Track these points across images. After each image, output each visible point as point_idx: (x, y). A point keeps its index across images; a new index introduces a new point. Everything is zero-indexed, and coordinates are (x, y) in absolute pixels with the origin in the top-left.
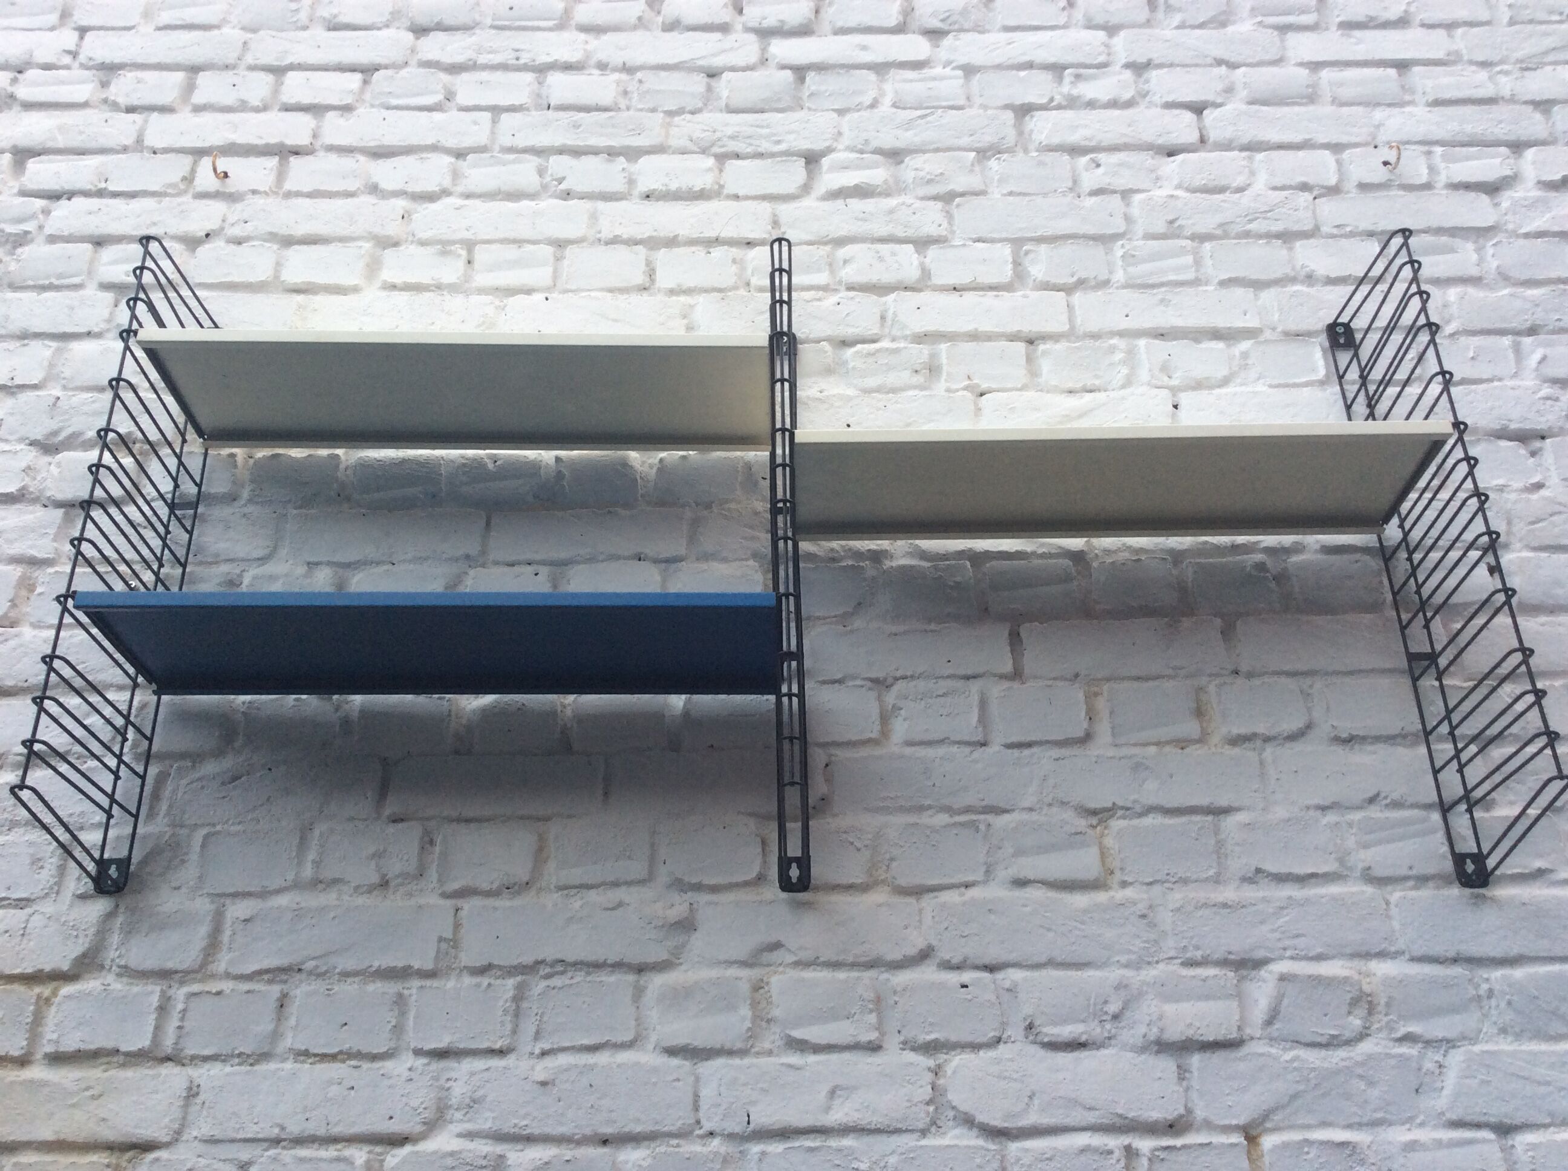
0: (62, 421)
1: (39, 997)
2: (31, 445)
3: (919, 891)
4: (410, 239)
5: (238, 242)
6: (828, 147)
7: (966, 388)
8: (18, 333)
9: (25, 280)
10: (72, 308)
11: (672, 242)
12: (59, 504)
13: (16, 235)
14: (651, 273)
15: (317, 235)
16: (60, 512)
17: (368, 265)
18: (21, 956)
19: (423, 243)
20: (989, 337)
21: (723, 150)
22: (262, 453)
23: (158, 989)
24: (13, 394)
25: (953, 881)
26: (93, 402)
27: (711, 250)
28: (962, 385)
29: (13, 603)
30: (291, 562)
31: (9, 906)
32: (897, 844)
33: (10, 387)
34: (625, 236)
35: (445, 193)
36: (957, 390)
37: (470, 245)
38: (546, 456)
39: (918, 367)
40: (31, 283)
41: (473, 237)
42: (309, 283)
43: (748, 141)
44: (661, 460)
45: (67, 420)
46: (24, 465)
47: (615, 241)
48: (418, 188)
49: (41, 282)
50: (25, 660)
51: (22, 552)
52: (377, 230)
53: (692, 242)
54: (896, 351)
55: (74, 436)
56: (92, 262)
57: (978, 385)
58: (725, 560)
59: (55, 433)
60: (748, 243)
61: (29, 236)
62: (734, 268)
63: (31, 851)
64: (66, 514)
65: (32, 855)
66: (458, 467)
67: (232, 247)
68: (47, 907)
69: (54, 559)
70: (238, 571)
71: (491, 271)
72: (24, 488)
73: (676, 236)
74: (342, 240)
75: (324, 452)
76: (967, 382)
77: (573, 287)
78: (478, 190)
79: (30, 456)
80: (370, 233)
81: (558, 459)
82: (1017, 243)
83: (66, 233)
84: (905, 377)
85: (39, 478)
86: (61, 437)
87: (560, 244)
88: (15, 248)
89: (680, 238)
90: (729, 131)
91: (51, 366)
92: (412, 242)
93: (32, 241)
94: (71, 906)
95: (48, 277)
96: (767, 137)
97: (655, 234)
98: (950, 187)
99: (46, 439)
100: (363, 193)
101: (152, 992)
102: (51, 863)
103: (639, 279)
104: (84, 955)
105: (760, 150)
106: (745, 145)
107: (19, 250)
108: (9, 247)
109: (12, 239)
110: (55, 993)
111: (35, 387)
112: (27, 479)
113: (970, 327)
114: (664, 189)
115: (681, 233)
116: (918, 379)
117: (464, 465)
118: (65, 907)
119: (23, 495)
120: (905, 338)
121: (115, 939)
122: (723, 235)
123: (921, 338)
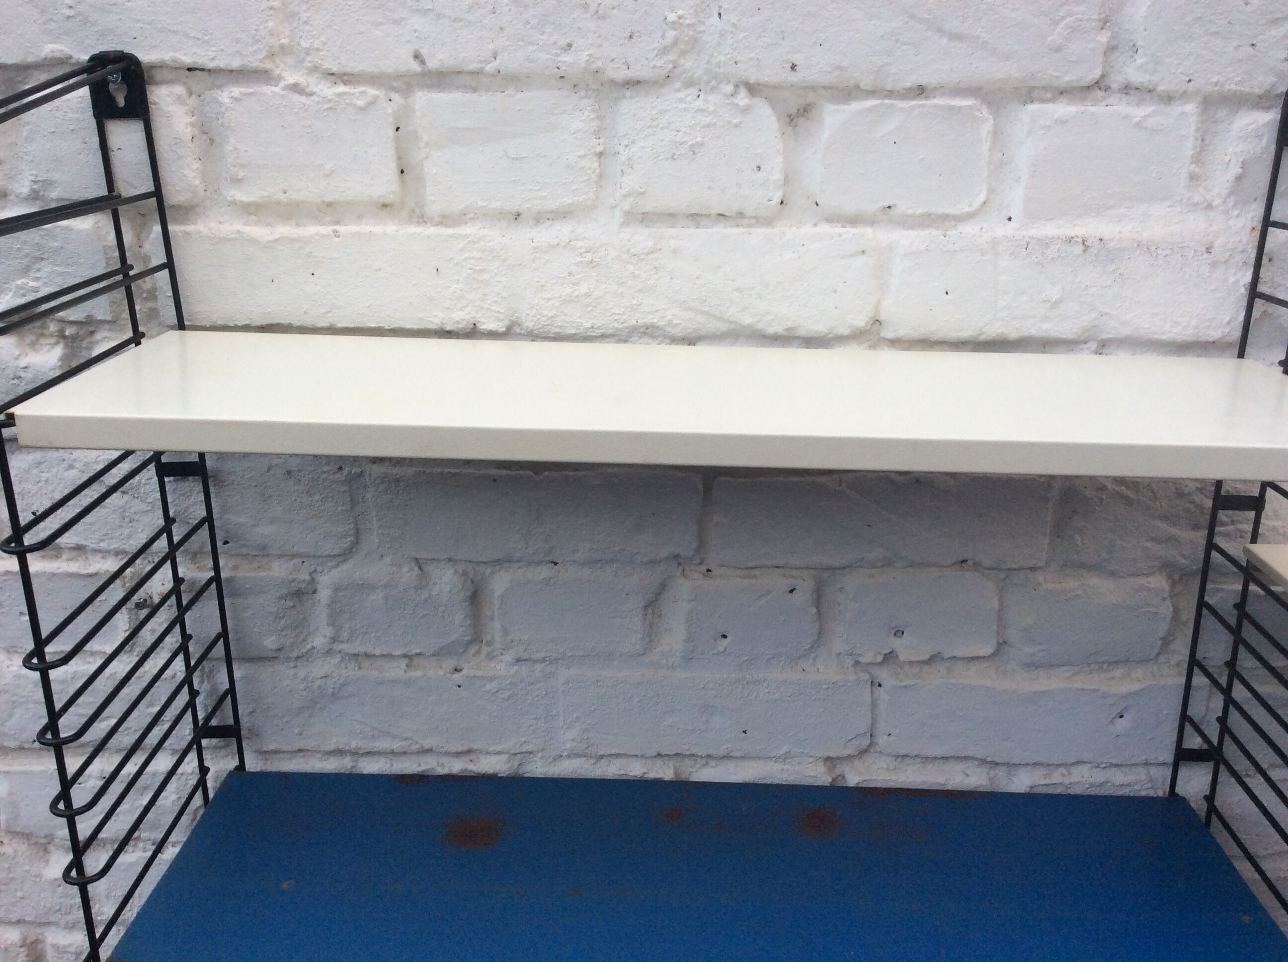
30: (387, 560)
58: (1113, 574)
70: (305, 576)
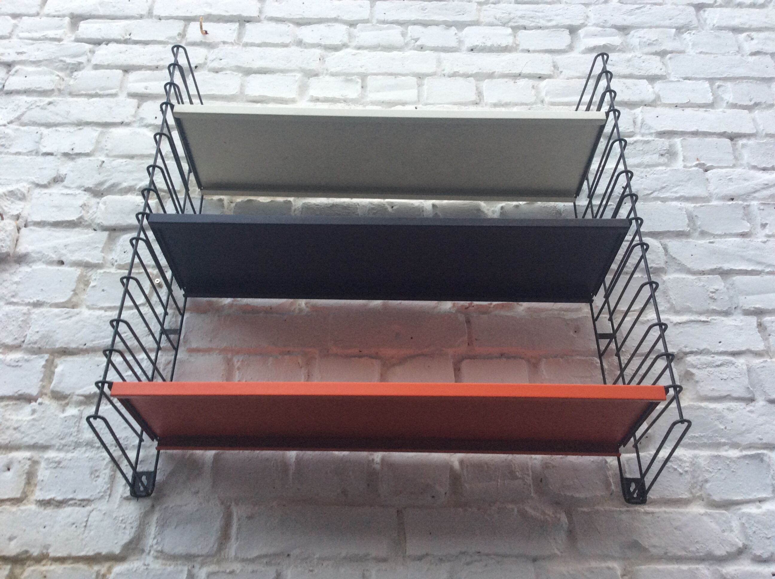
0: (106, 176)
1: (98, 574)
2: (85, 191)
3: (727, 505)
4: (325, 72)
5: (216, 71)
6: (583, 24)
7: (697, 166)
8: (76, 122)
9: (79, 91)
10: (111, 108)
11: (491, 76)
12: (105, 229)
13: (73, 64)
14: (480, 94)
15: (266, 68)
16: (106, 234)
17: (300, 87)
18: (84, 543)
19: (333, 75)
20: (706, 134)
21: (516, 24)
22: (240, 199)
23: (186, 569)
24: (73, 159)
25: (751, 497)
26: (127, 165)
27: (517, 81)
28: (694, 164)
29: (75, 292)
31: (75, 505)
32: (707, 470)
33: (72, 155)
34: (461, 72)
35: (345, 46)
36: (691, 167)
37: (363, 77)
38: (427, 204)
39: (662, 152)
40: (84, 92)
41: (365, 72)
42: (263, 96)
43: (531, 19)
44: (502, 208)
45: (110, 175)
46: (81, 203)
47: (454, 75)
48: (328, 42)
49: (90, 92)
50: (85, 330)
51: (80, 259)
52: (304, 66)
53: (504, 76)
54: (648, 142)
55: (113, 186)
56: (122, 82)
59: (101, 184)
60: (540, 78)
61: (82, 66)
62: (533, 92)
63: (91, 464)
64: (110, 235)
65: (91, 467)
66: (369, 210)
67: (212, 75)
68: (103, 506)
69: (102, 264)
71: (378, 91)
72: (81, 217)
73: (493, 73)
74: (283, 71)
75: (280, 199)
76: (697, 162)
77: (432, 102)
78: (366, 44)
79: (85, 197)
80: (301, 68)
81: (434, 206)
82: (711, 80)
83: (106, 63)
84: (655, 158)
85: (91, 212)
86: (105, 186)
87: (420, 77)
88: (72, 72)
89: (496, 73)
90: (519, 14)
91: (98, 142)
92: (326, 74)
93: (83, 68)
94: (120, 506)
95: (94, 89)
96: (542, 18)
97: (480, 71)
98: (663, 48)
99: (96, 187)
100: (293, 45)
101: (182, 571)
102: (105, 474)
103: (473, 97)
104: (130, 542)
105: (539, 25)
106: (530, 22)
107: (75, 74)
108: (68, 72)
109: (70, 67)
110: (109, 570)
111: (87, 155)
112: (83, 212)
113: (693, 129)
114: (483, 45)
115: (497, 71)
116: (663, 160)
117: (373, 209)
118: (116, 506)
119: (81, 223)
120: (651, 134)
121: (153, 530)
122: (524, 72)
123: (662, 134)
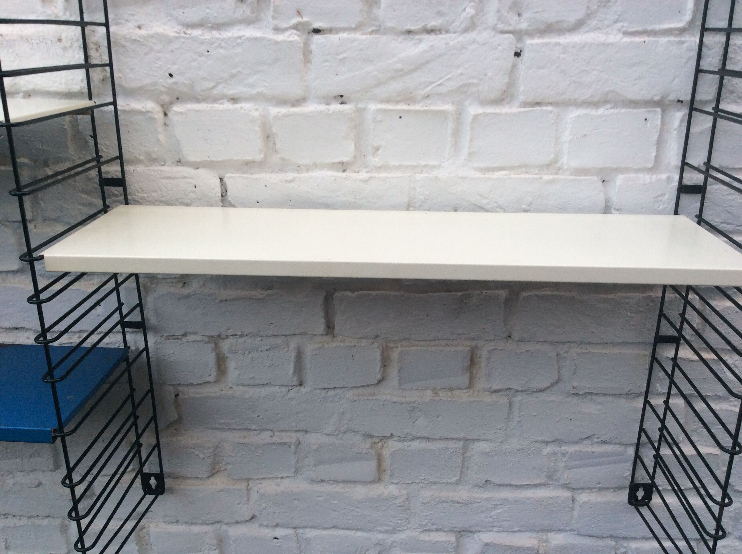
57: (308, 24)
